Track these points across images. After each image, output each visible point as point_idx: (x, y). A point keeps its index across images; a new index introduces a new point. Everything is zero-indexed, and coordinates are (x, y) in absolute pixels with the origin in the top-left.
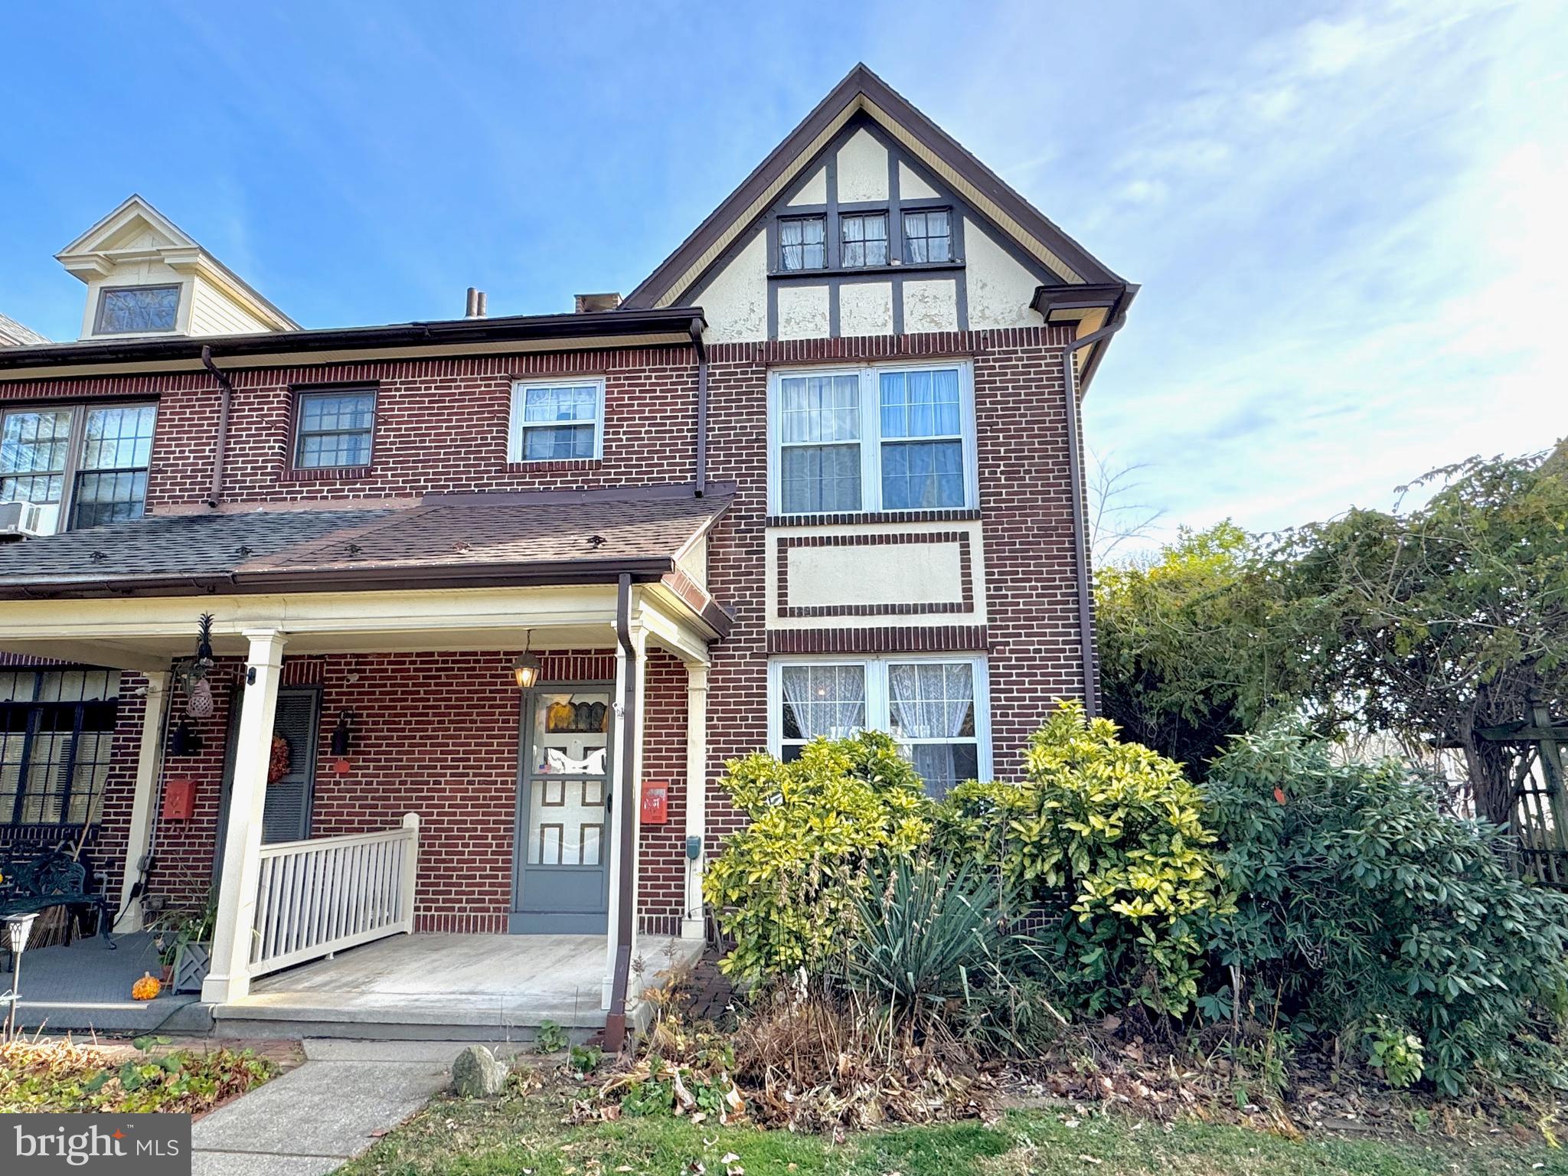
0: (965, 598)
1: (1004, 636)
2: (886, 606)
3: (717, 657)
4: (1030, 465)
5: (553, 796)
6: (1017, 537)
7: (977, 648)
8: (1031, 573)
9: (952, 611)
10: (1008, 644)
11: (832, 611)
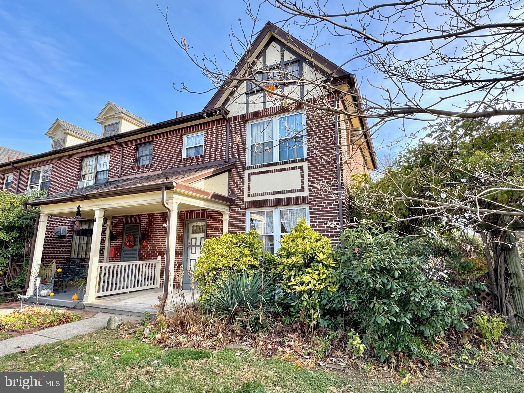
0: (302, 187)
1: (314, 199)
2: (278, 192)
3: (231, 210)
4: (323, 141)
5: (193, 251)
6: (318, 165)
7: (305, 203)
8: (323, 177)
9: (298, 192)
10: (315, 201)
11: (262, 194)
